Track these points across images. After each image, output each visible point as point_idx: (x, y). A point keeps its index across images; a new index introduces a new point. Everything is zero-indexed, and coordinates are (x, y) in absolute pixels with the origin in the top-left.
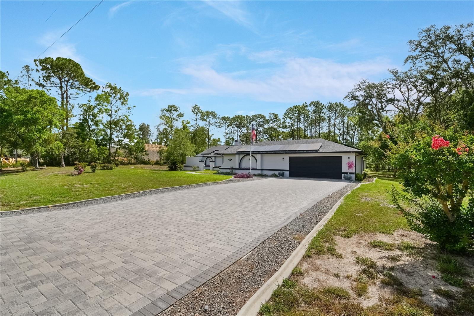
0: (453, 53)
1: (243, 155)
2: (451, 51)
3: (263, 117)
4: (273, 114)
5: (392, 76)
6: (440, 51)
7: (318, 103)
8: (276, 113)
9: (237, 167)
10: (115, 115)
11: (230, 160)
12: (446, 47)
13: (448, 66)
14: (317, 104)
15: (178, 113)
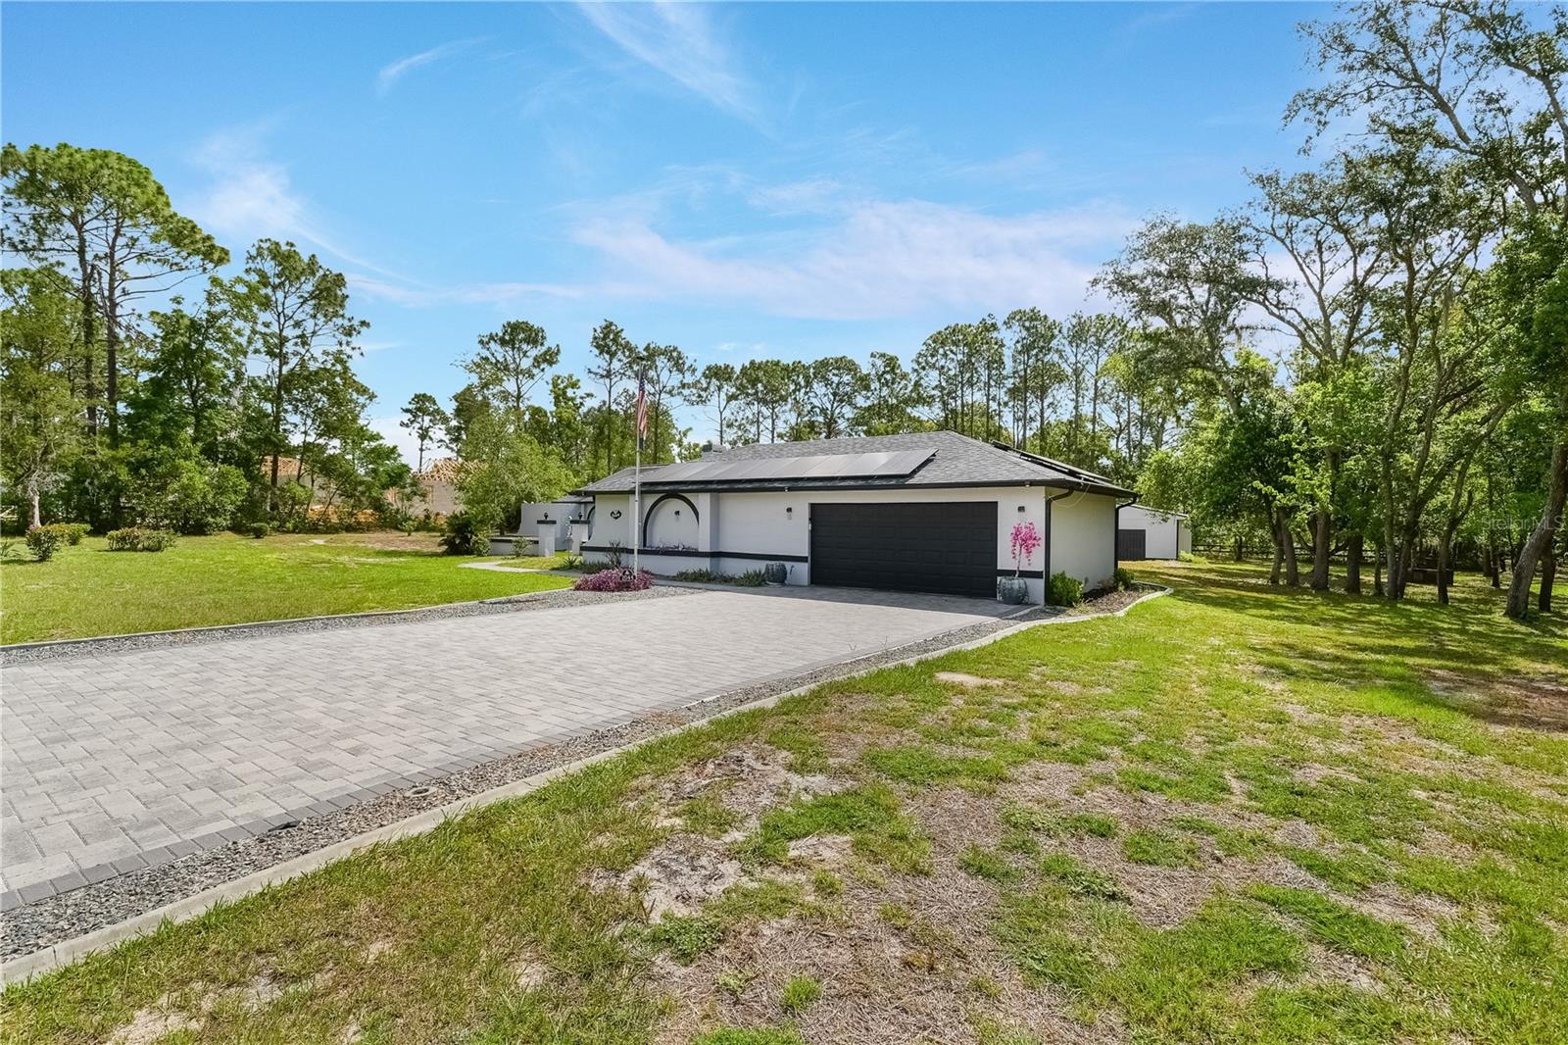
0: (1475, 69)
1: (658, 496)
2: (1465, 58)
3: (849, 366)
4: (883, 355)
5: (1259, 193)
6: (1423, 67)
7: (1034, 316)
8: (891, 353)
9: (636, 545)
10: (296, 354)
11: (617, 515)
12: (1445, 46)
13: (1457, 127)
14: (1031, 319)
15: (539, 350)
